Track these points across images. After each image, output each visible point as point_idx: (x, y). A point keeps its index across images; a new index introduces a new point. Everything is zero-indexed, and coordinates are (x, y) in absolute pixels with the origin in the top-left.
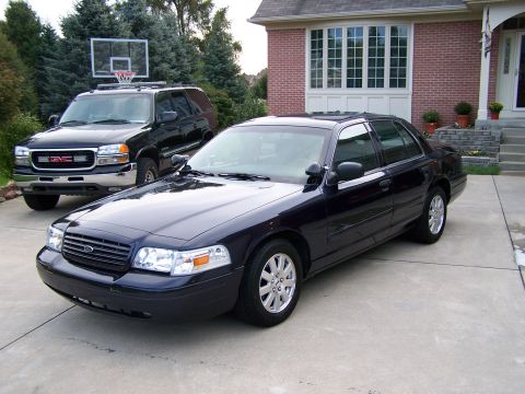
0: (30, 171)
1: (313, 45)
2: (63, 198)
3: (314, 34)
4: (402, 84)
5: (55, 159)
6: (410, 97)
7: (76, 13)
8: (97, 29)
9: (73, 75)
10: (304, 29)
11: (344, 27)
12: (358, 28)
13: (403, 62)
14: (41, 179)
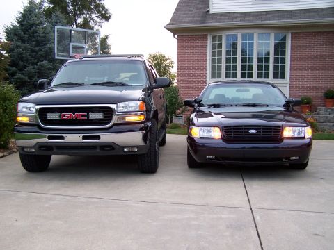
0: (36, 129)
1: (214, 47)
2: (55, 158)
3: (214, 38)
4: (283, 76)
5: (67, 116)
6: (288, 85)
7: (17, 24)
8: (33, 36)
9: (14, 69)
10: (207, 35)
11: (240, 33)
12: (250, 35)
13: (283, 60)
14: (50, 138)
